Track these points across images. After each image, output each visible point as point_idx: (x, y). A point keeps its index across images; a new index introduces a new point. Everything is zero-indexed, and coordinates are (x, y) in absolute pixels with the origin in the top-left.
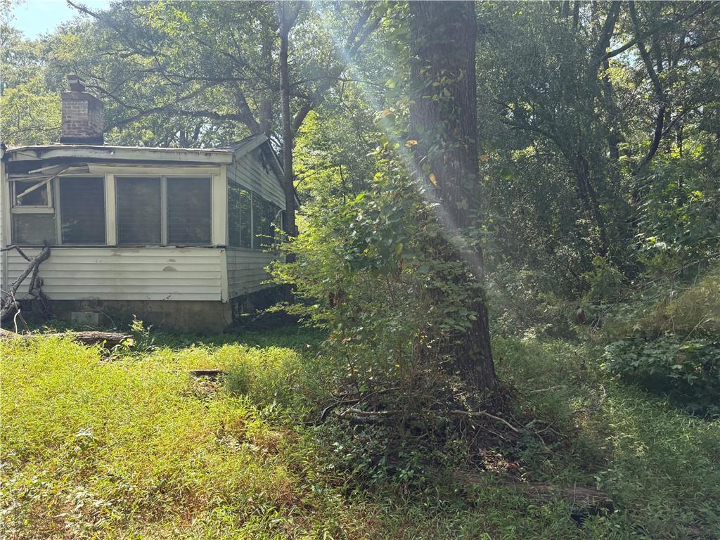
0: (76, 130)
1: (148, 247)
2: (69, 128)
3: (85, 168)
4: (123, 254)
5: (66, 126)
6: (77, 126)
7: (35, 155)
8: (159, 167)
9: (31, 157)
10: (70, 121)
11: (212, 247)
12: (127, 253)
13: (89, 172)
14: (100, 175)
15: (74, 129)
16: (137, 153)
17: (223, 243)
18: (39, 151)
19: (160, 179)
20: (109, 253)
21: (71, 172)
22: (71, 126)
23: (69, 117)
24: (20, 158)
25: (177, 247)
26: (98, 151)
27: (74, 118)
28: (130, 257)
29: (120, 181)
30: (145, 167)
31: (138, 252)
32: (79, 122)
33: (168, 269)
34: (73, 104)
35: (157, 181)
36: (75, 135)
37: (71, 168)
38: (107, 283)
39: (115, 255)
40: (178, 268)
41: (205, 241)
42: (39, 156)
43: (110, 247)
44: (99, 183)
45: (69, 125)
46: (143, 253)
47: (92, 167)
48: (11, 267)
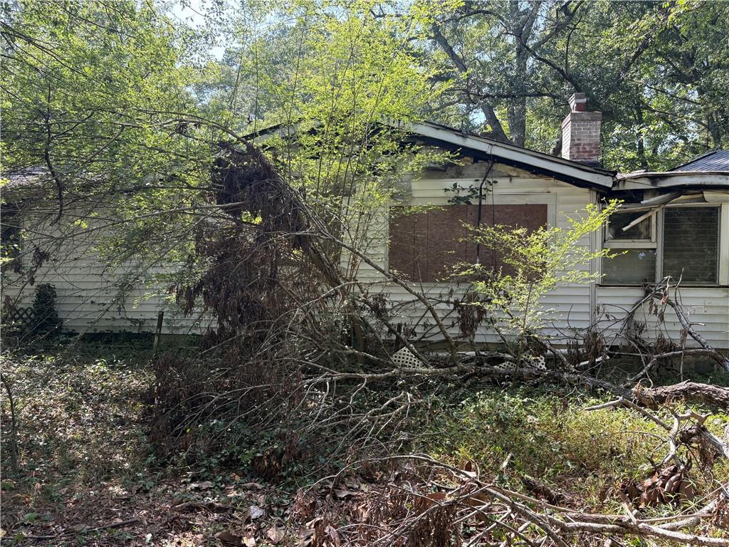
2: (579, 152)
3: (700, 196)
5: (575, 149)
6: (588, 149)
10: (580, 144)
13: (703, 201)
14: (716, 204)
15: (583, 152)
18: (654, 179)
20: (720, 293)
21: (682, 201)
22: (581, 150)
23: (579, 140)
24: (629, 186)
27: (585, 141)
32: (589, 144)
34: (583, 125)
36: (585, 159)
37: (682, 197)
39: (728, 297)
45: (578, 149)
47: (708, 195)
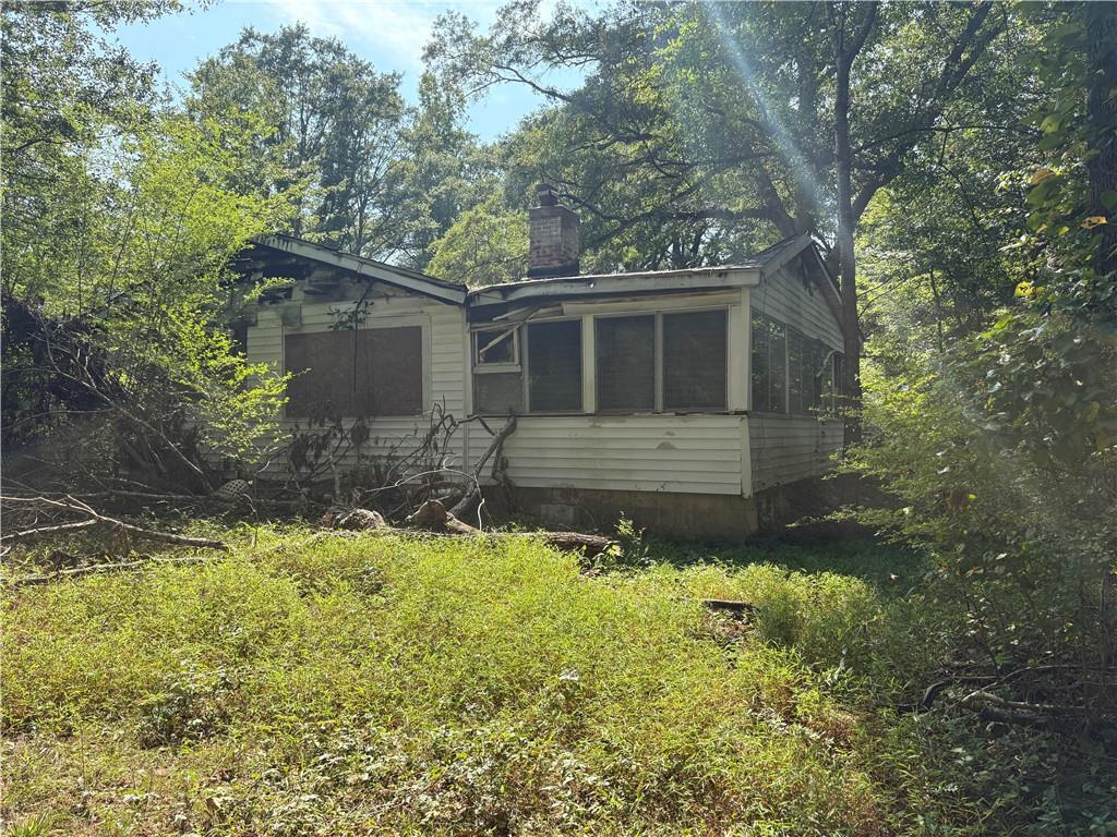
0: (546, 259)
1: (636, 414)
3: (558, 308)
4: (603, 425)
5: (535, 253)
6: (548, 253)
7: (500, 296)
8: (653, 299)
9: (496, 299)
10: (539, 247)
11: (728, 414)
12: (608, 424)
13: (562, 314)
14: (575, 317)
15: (544, 256)
16: (623, 282)
17: (744, 407)
18: (506, 291)
19: (653, 316)
20: (585, 423)
21: (543, 315)
22: (541, 254)
23: (539, 242)
24: (484, 301)
25: (677, 414)
26: (574, 284)
27: (545, 242)
28: (611, 428)
29: (601, 324)
30: (635, 300)
31: (623, 421)
32: (550, 246)
33: (665, 447)
34: (544, 223)
35: (648, 320)
36: (546, 264)
37: (542, 311)
38: (585, 465)
39: (596, 427)
40: (678, 445)
41: (716, 404)
42: (504, 297)
43: (587, 415)
44: (576, 326)
45: (539, 252)
46: (630, 423)
47: (567, 307)
48: (472, 444)
